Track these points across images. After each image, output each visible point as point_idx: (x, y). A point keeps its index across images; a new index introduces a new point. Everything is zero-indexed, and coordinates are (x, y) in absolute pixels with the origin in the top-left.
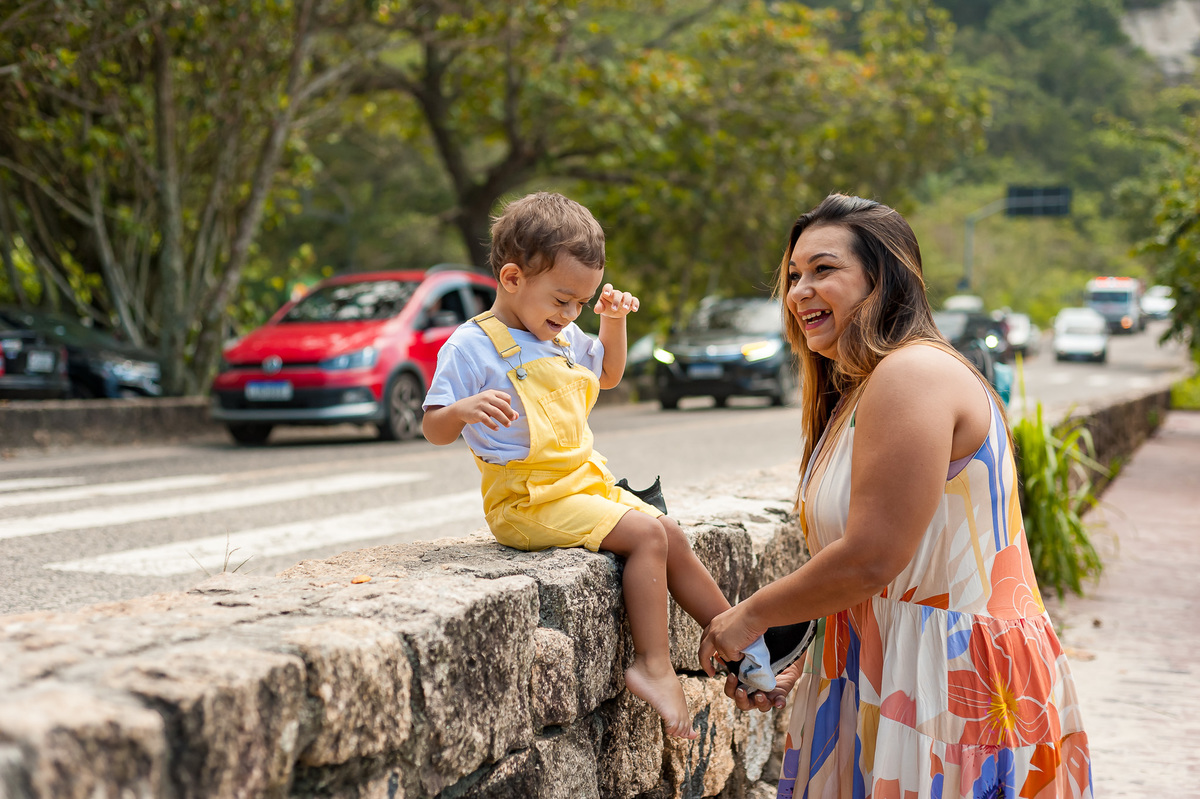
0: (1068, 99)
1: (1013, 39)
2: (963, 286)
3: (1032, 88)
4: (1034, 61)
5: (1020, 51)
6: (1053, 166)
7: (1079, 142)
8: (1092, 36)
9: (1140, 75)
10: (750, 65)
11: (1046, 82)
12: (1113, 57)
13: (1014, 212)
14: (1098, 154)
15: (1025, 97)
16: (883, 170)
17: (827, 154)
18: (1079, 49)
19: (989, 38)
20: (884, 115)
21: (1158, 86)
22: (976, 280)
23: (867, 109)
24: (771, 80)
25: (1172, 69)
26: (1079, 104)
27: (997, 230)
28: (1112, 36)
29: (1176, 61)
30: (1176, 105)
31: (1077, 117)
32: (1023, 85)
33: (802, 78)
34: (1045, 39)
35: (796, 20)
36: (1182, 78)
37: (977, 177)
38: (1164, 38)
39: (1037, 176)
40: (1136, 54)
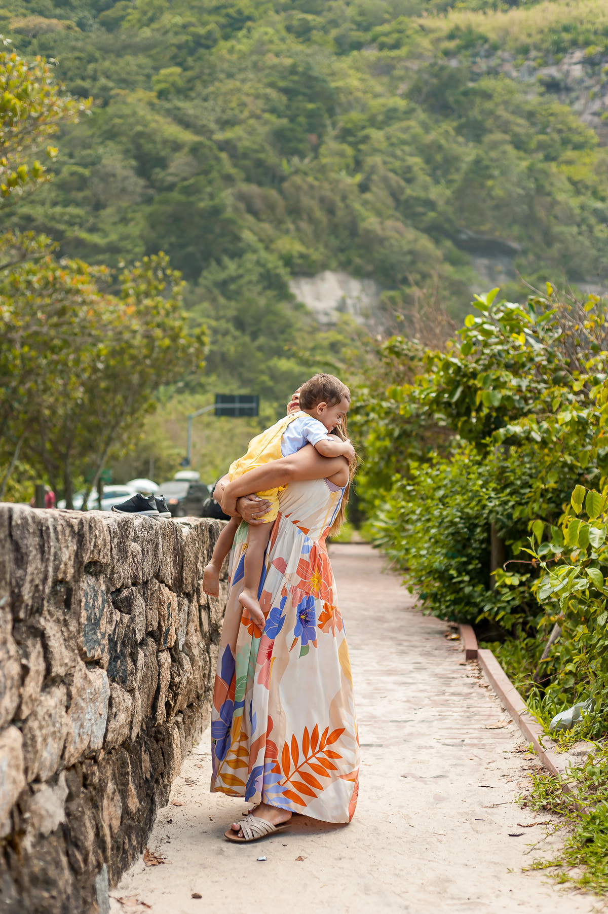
0: (254, 336)
1: (216, 292)
2: (186, 463)
3: (231, 327)
4: (231, 309)
5: (222, 300)
6: (245, 382)
7: (262, 367)
8: (270, 293)
9: (302, 322)
10: (47, 301)
11: (240, 324)
12: (284, 308)
13: (219, 413)
14: (274, 375)
15: (226, 333)
16: (135, 379)
17: (100, 366)
18: (262, 302)
19: (200, 290)
20: (138, 341)
21: (314, 330)
22: (194, 460)
23: (126, 336)
24: (62, 312)
25: (323, 319)
26: (262, 340)
27: (208, 425)
28: (284, 295)
29: (326, 314)
30: (326, 343)
31: (260, 348)
32: (223, 325)
33: (82, 312)
34: (238, 292)
35: (80, 271)
36: (331, 325)
37: (192, 388)
38: (318, 298)
39: (234, 388)
40: (299, 307)
